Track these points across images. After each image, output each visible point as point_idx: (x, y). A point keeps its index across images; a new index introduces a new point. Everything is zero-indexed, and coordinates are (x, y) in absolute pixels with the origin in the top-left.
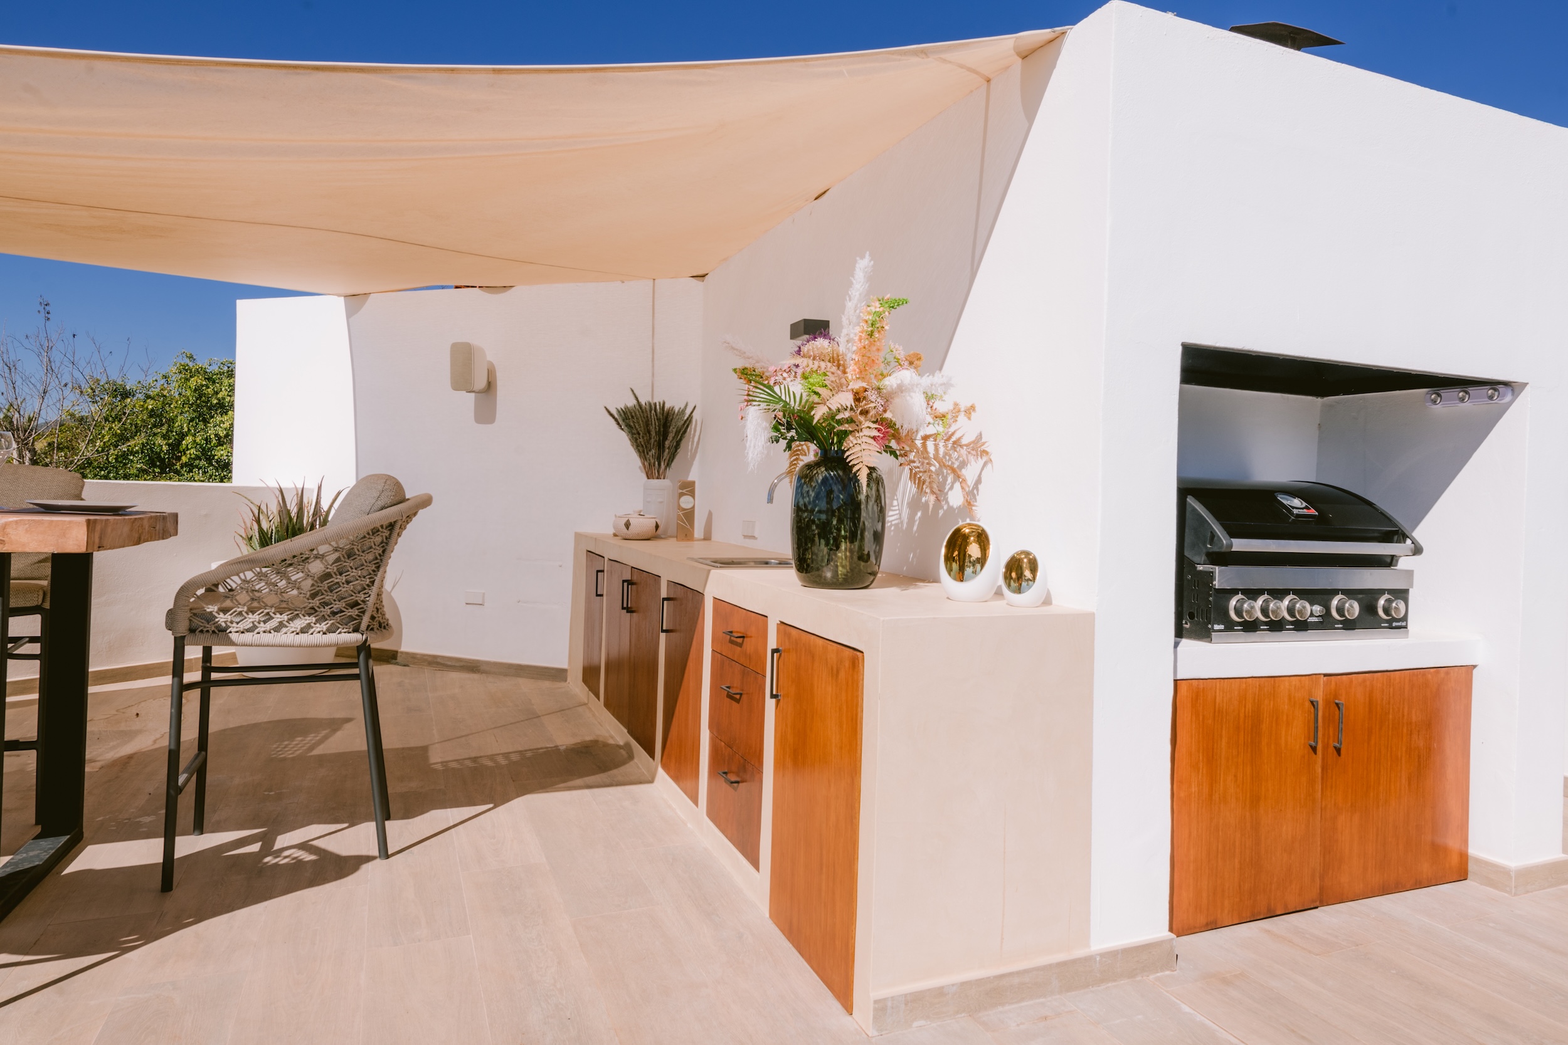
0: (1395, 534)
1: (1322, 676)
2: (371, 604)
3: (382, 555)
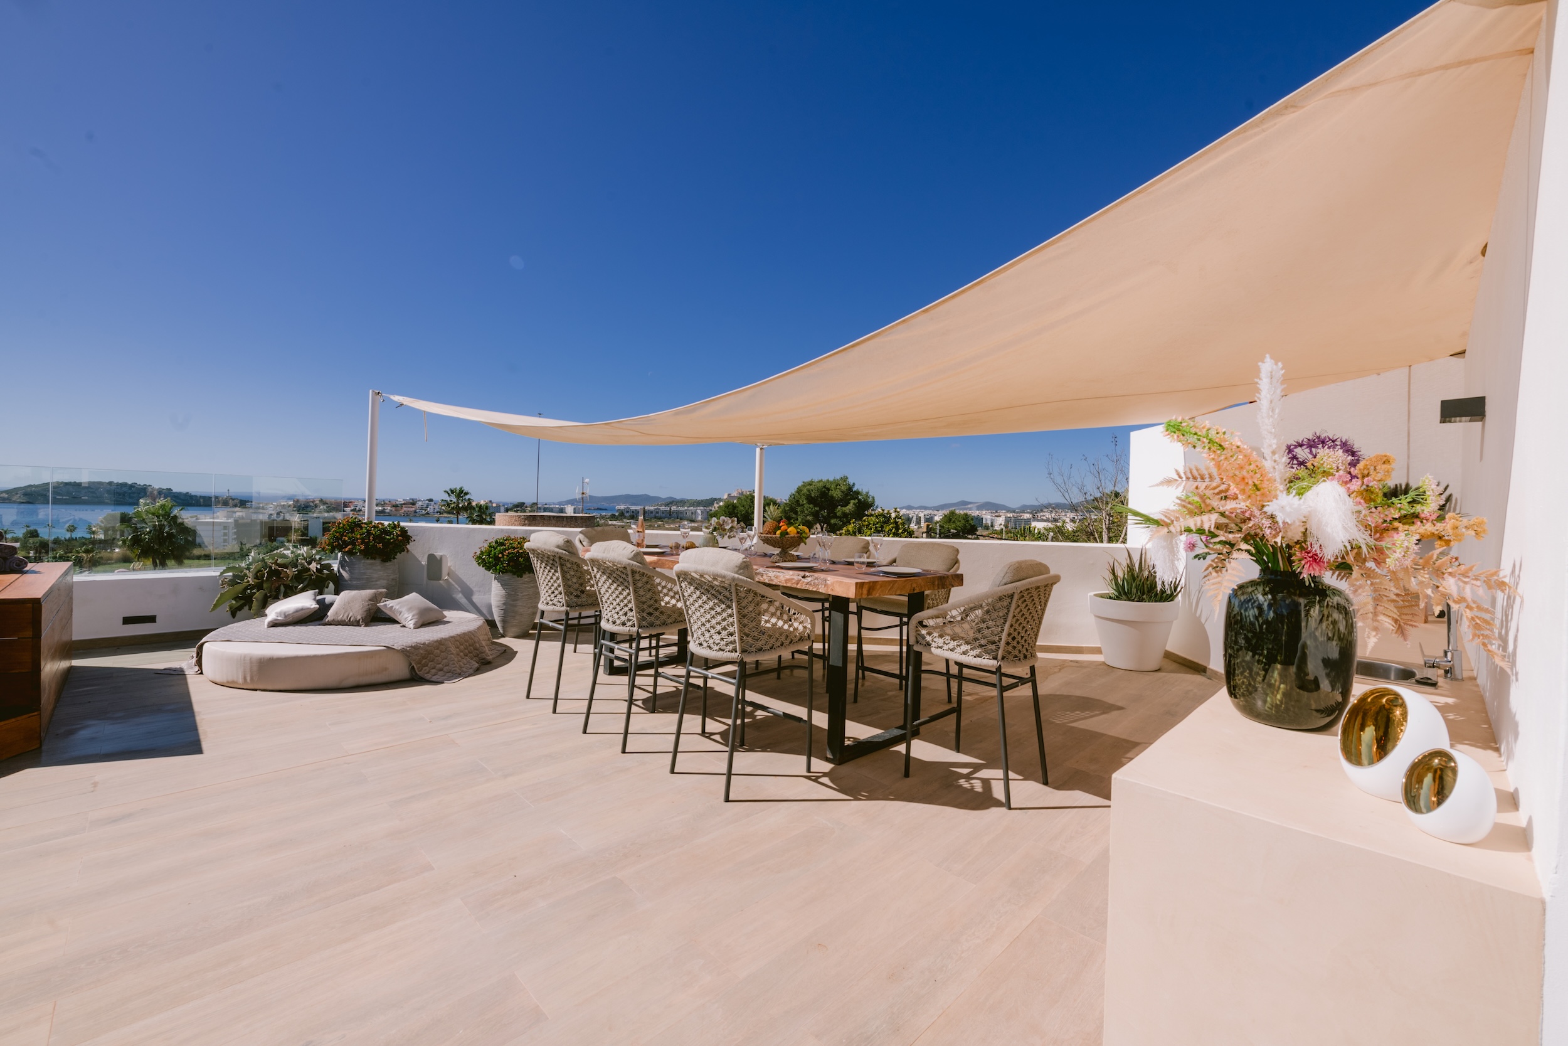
2: (1003, 643)
3: (1007, 614)
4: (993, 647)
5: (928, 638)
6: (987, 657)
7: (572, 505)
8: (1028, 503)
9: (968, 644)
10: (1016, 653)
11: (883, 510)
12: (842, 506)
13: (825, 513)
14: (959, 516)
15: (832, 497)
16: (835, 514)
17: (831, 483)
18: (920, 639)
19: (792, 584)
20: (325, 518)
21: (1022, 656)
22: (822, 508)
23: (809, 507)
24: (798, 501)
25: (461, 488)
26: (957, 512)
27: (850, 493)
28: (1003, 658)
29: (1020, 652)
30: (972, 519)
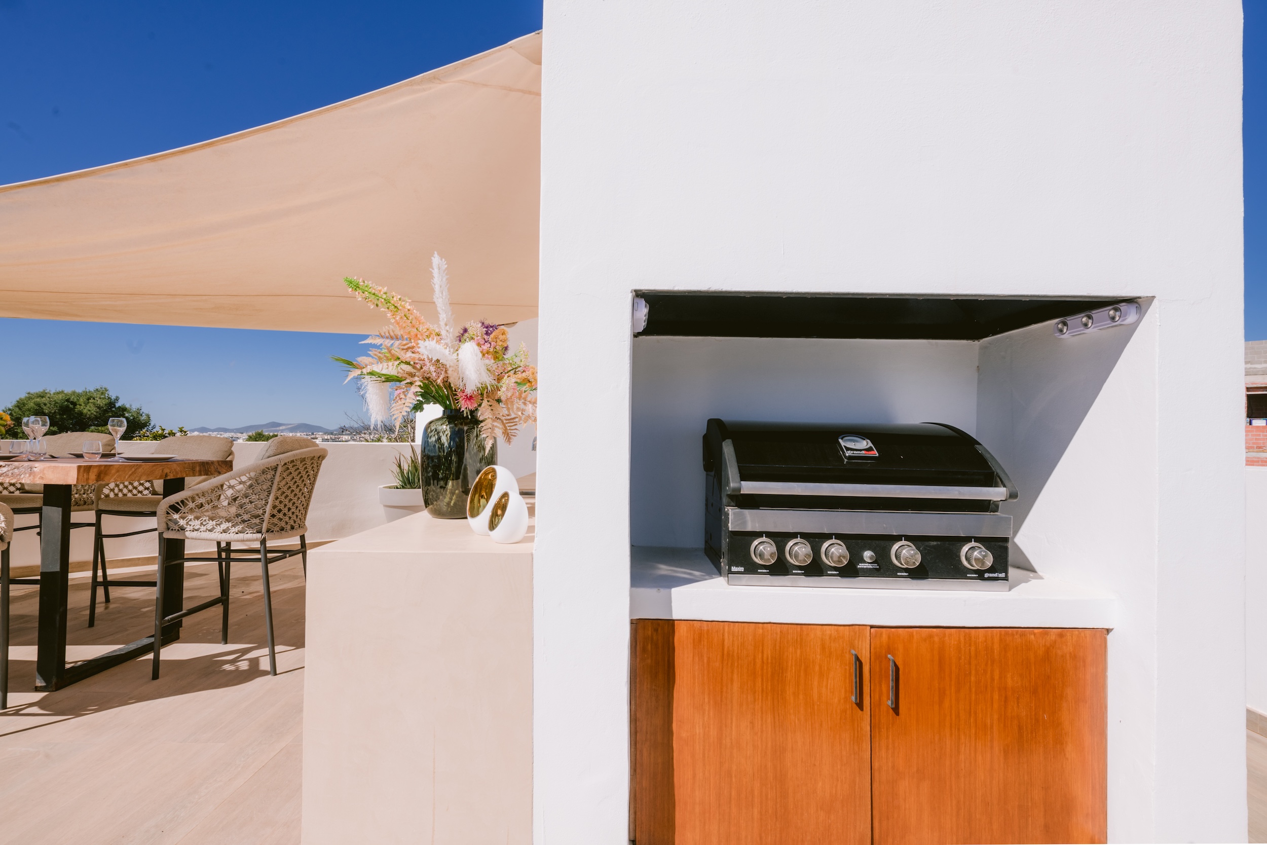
0: (990, 479)
1: (869, 627)
2: (267, 516)
3: (271, 487)
4: (257, 521)
5: (182, 522)
6: (251, 532)
9: (229, 522)
10: (283, 524)
11: (163, 430)
18: (171, 525)
21: (289, 527)
26: (265, 433)
27: (113, 407)
28: (267, 531)
29: (287, 523)
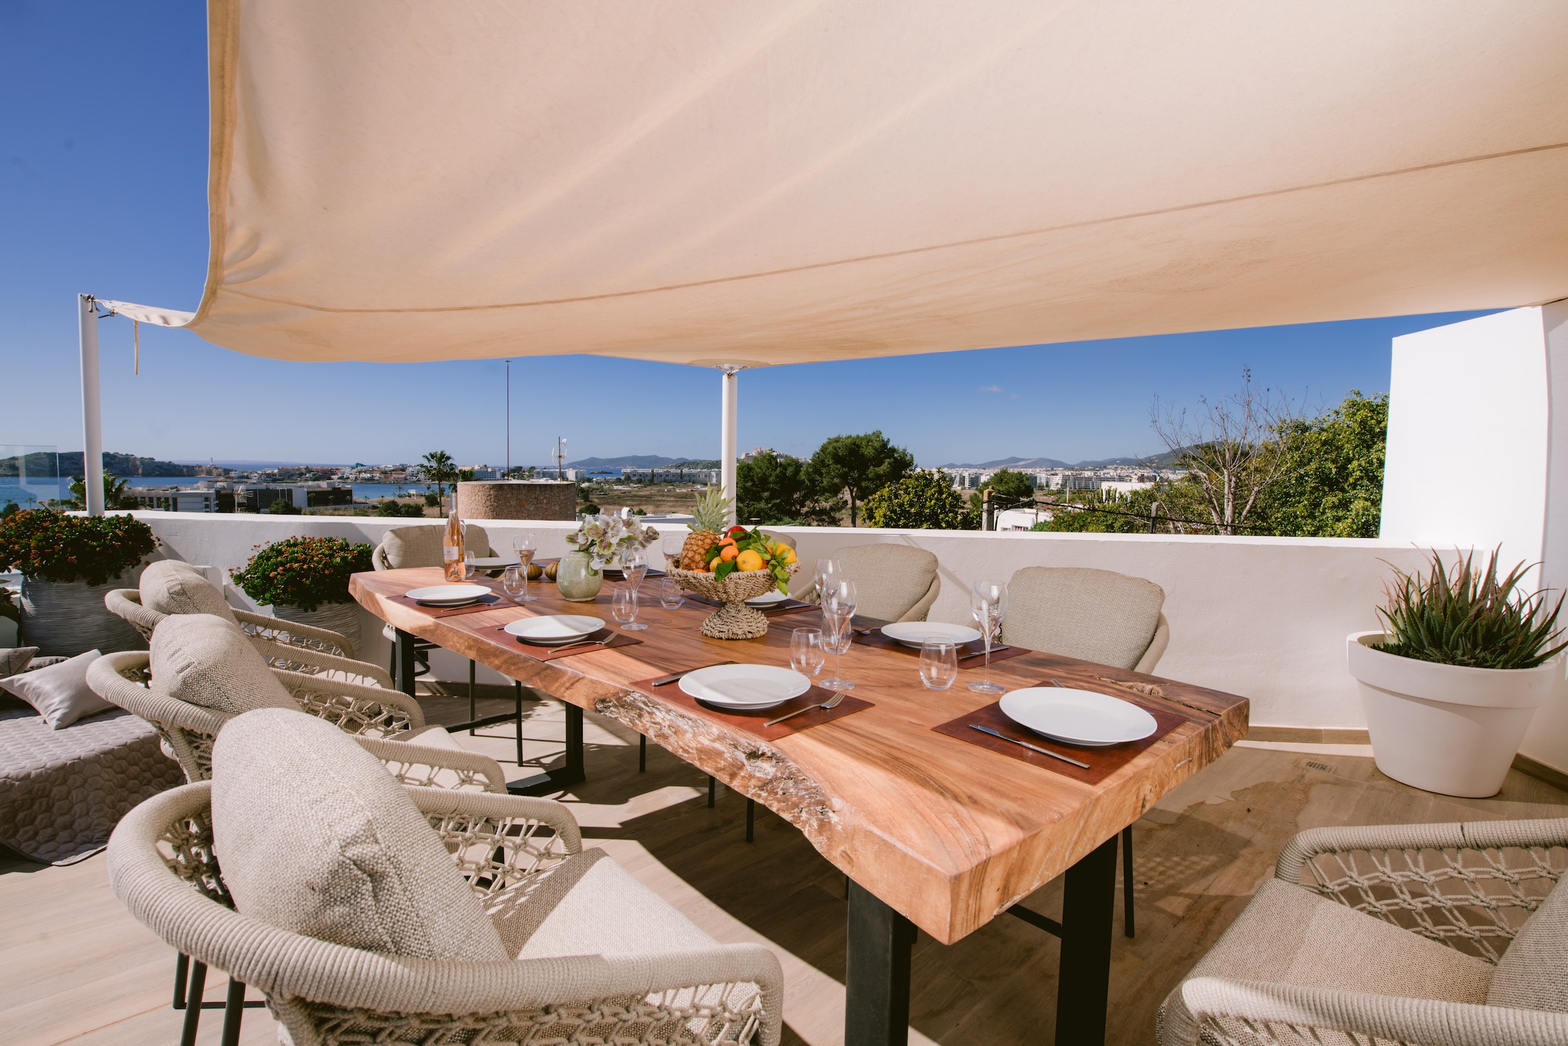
7: (574, 468)
8: (1089, 459)
11: (924, 471)
12: (875, 466)
13: (856, 474)
14: (1013, 475)
15: (863, 455)
16: (867, 475)
17: (862, 439)
19: (718, 770)
20: (309, 487)
22: (851, 469)
23: (835, 468)
24: (823, 461)
25: (442, 452)
26: (1011, 471)
27: (884, 451)
30: (1027, 479)
